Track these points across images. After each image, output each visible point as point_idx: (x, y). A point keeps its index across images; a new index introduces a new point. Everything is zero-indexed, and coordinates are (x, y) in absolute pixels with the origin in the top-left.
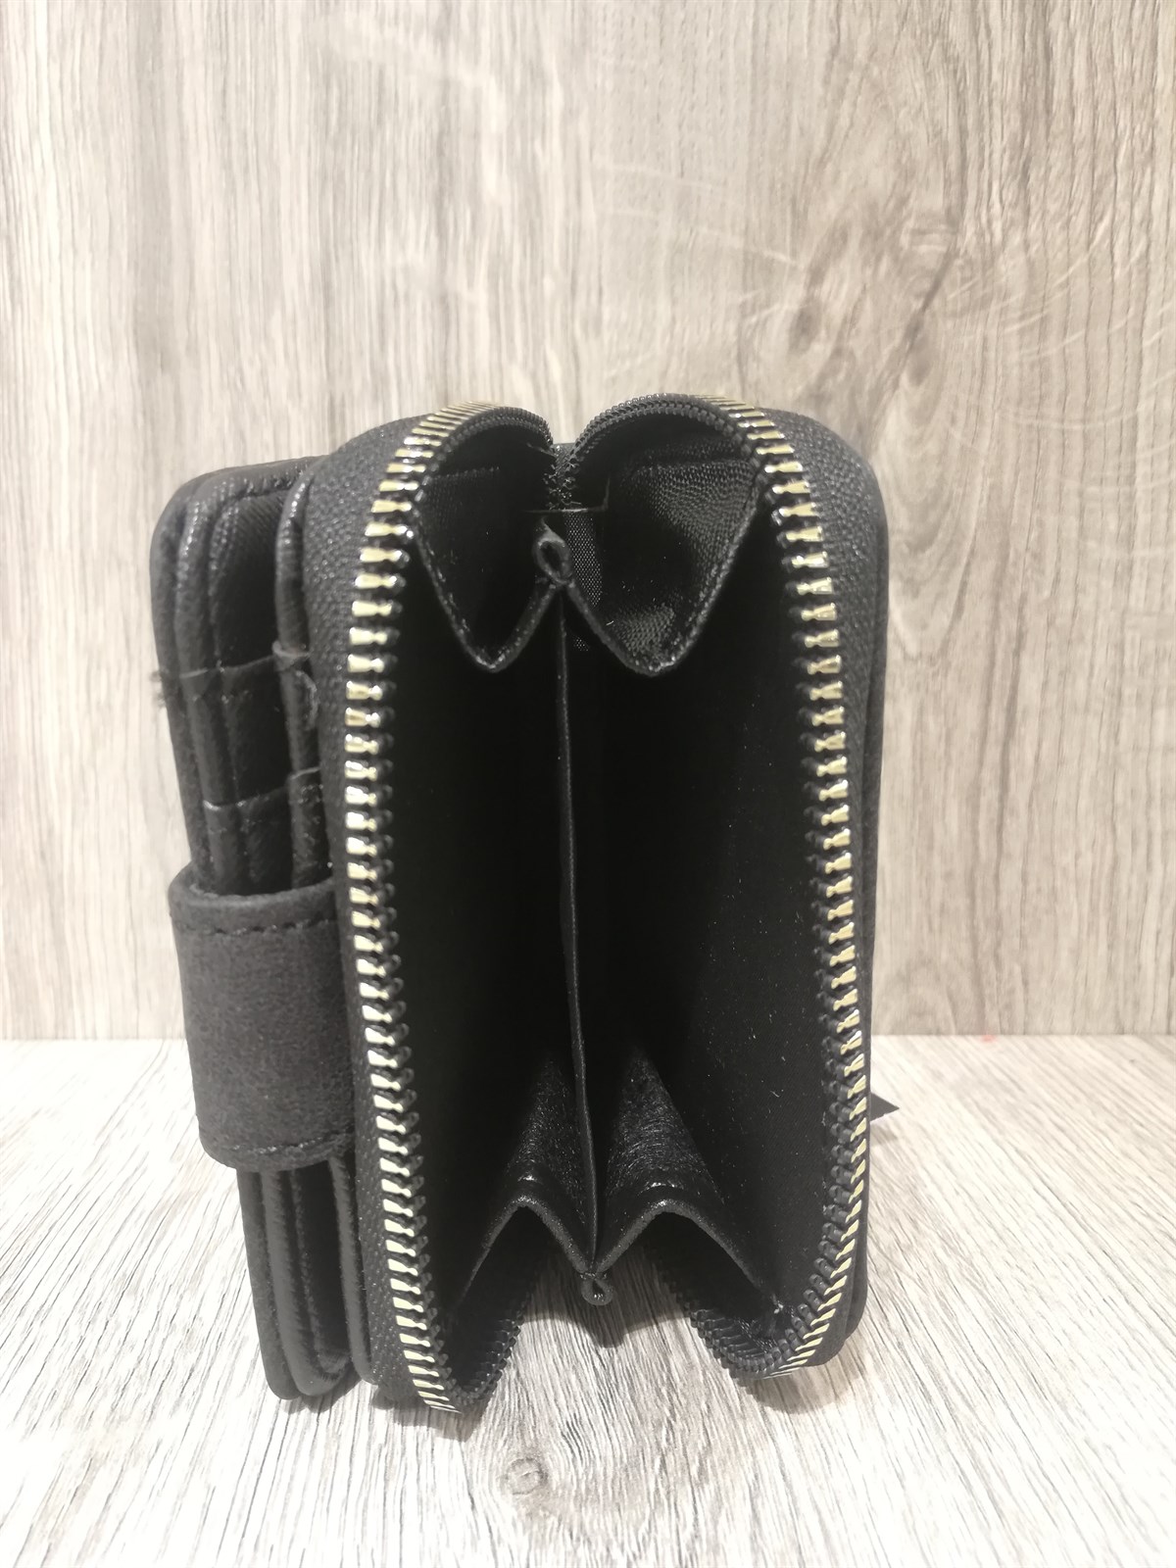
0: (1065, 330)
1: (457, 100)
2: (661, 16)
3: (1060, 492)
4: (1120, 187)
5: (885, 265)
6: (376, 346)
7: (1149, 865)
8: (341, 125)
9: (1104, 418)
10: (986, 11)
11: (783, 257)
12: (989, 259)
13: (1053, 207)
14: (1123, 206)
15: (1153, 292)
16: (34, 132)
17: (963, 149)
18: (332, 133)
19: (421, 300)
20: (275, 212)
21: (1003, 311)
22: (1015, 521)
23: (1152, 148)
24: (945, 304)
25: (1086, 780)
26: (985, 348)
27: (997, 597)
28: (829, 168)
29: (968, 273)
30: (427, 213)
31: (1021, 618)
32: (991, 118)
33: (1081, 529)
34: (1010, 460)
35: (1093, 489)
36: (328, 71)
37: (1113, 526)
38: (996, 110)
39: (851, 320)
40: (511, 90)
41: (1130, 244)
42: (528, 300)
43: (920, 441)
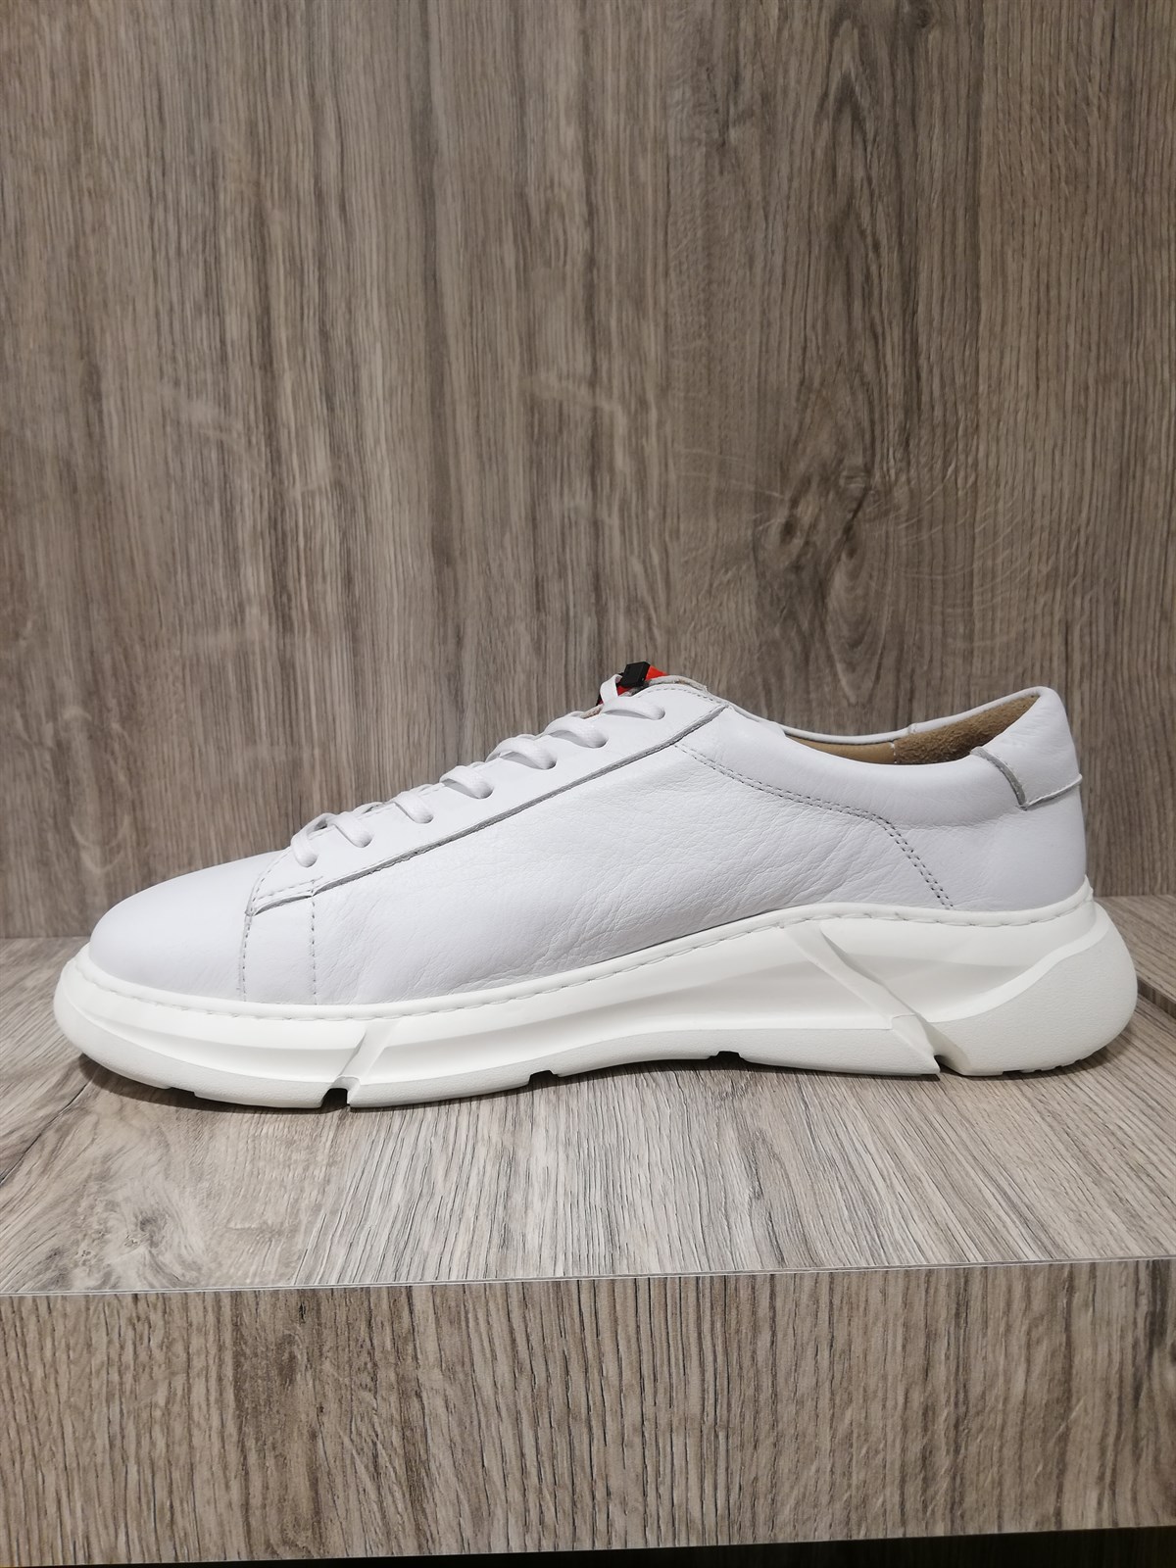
0: (931, 527)
1: (601, 418)
2: (709, 369)
3: (931, 613)
4: (960, 447)
5: (831, 495)
6: (560, 550)
9: (955, 572)
10: (884, 356)
11: (776, 494)
12: (888, 490)
13: (923, 460)
14: (962, 457)
15: (980, 503)
16: (377, 441)
17: (873, 431)
18: (535, 438)
19: (583, 524)
20: (506, 481)
23: (977, 426)
24: (865, 514)
26: (887, 537)
27: (898, 671)
28: (800, 446)
29: (877, 498)
30: (586, 479)
31: (912, 682)
33: (944, 633)
35: (950, 610)
36: (533, 405)
37: (961, 630)
38: (891, 409)
39: (813, 526)
40: (629, 412)
41: (966, 478)
42: (640, 521)
43: (853, 588)
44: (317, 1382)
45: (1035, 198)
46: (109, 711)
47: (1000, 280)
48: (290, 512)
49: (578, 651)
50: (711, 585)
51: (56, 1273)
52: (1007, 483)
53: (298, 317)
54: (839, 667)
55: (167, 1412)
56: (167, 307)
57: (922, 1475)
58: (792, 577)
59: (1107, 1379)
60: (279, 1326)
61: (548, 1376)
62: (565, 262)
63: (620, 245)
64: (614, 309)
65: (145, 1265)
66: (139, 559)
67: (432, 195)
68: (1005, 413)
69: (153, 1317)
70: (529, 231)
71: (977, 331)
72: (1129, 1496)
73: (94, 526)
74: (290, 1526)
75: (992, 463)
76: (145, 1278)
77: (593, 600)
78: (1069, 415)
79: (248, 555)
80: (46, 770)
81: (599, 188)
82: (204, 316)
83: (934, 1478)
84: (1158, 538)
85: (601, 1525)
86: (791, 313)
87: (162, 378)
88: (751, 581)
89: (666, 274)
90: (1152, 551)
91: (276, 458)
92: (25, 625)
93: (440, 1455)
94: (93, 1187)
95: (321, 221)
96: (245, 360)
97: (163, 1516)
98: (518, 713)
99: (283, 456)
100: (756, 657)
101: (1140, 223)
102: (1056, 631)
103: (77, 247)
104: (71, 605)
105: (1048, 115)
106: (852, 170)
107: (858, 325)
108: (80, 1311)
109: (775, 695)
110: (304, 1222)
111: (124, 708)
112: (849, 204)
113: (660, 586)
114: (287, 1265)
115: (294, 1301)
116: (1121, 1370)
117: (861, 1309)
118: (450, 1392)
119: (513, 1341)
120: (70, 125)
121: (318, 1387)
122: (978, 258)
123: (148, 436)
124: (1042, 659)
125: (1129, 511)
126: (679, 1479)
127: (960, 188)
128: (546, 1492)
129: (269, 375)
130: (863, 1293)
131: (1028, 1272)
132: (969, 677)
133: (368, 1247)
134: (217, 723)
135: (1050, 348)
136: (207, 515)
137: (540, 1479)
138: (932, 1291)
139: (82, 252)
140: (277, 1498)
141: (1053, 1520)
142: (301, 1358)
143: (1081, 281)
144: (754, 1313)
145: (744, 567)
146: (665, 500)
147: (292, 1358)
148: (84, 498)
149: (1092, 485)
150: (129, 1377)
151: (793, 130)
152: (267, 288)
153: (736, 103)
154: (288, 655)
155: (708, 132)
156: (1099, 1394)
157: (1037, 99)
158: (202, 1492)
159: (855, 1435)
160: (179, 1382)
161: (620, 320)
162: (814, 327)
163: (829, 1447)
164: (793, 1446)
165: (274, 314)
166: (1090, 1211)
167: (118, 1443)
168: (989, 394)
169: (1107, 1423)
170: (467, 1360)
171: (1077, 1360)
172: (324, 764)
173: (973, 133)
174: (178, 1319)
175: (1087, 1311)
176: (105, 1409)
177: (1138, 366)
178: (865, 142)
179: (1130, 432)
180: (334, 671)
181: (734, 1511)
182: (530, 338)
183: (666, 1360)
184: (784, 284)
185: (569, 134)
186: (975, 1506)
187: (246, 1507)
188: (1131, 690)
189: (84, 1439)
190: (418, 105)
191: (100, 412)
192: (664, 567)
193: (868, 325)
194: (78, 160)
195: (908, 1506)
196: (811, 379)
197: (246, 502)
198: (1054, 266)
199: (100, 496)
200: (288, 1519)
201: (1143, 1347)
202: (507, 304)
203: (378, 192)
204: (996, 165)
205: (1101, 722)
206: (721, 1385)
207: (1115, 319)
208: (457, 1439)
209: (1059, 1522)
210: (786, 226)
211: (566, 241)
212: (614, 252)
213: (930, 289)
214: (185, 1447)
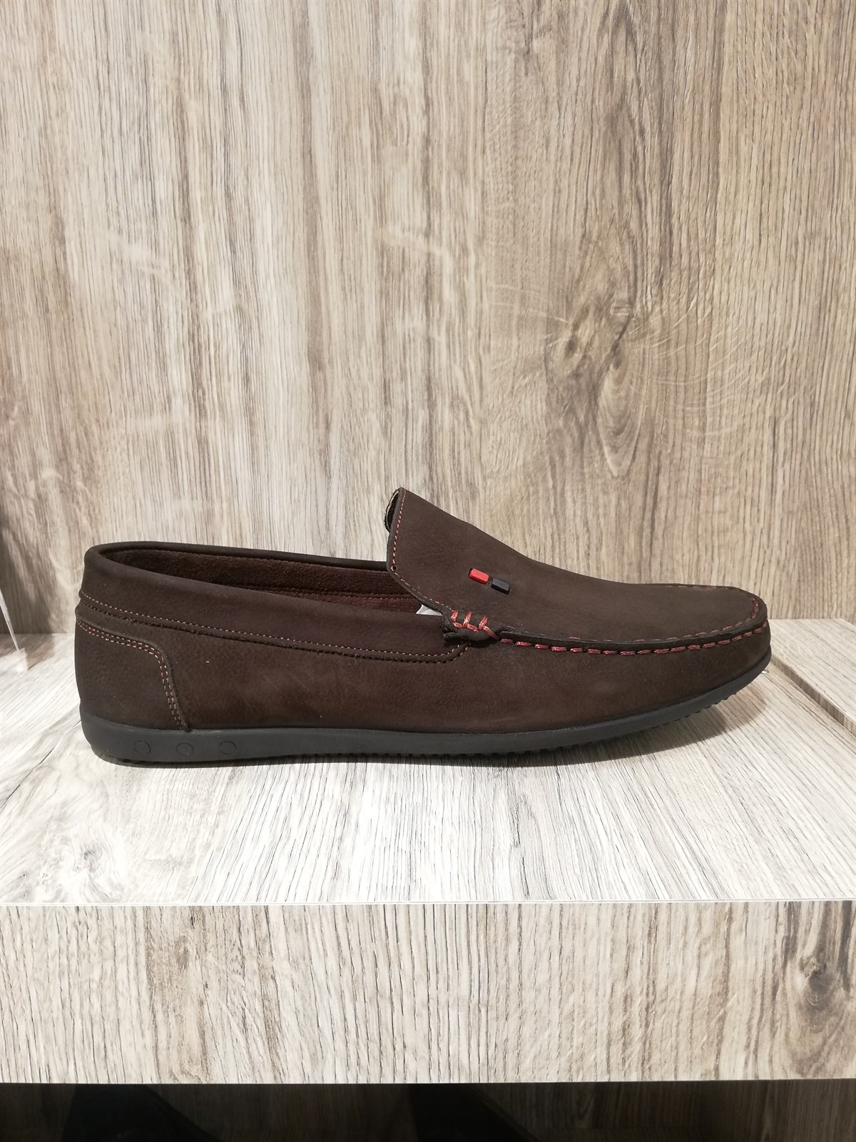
0: (677, 346)
1: (433, 261)
2: (514, 225)
3: (675, 410)
4: (700, 287)
5: (604, 320)
6: (402, 359)
7: (713, 559)
8: (388, 272)
9: (693, 380)
10: (646, 217)
11: (563, 320)
12: (646, 319)
13: (672, 296)
14: (702, 294)
15: (714, 328)
16: (267, 276)
17: (636, 273)
18: (385, 275)
19: (420, 341)
20: (362, 307)
22: (656, 422)
23: (714, 270)
24: (628, 336)
25: (686, 525)
27: (649, 452)
28: (581, 283)
29: (637, 324)
30: (422, 306)
31: (659, 461)
32: (647, 260)
33: (684, 425)
34: (655, 397)
35: (688, 409)
36: (383, 251)
37: (697, 423)
38: (649, 257)
39: (590, 344)
40: (455, 256)
41: (704, 309)
42: (462, 339)
43: (618, 391)
44: (204, 968)
45: (764, 96)
46: (74, 473)
47: (735, 159)
48: (204, 328)
49: (415, 434)
50: (513, 387)
51: (24, 890)
52: (734, 314)
53: (209, 183)
54: (606, 449)
55: (101, 985)
56: (113, 174)
57: (622, 1041)
58: (573, 382)
59: (753, 981)
60: (177, 930)
61: (363, 968)
62: (408, 142)
63: (449, 129)
64: (444, 178)
65: (85, 885)
66: (94, 363)
67: (309, 90)
68: (735, 260)
69: (89, 922)
70: (381, 118)
71: (716, 199)
72: (767, 1058)
73: (61, 337)
74: (186, 1062)
75: (724, 299)
76: (85, 895)
77: (426, 397)
78: (782, 263)
79: (173, 360)
80: (30, 514)
81: (434, 85)
82: (140, 180)
83: (630, 1044)
84: (845, 357)
85: (400, 1067)
86: (577, 183)
87: (109, 227)
88: (543, 384)
89: (484, 152)
90: (841, 366)
91: (193, 288)
92: (13, 410)
93: (288, 1019)
94: (54, 826)
95: (226, 110)
96: (170, 216)
97: (99, 1054)
98: (370, 479)
99: (199, 287)
100: (545, 441)
101: (842, 116)
102: (766, 425)
103: (45, 128)
104: (46, 396)
105: (776, 31)
106: (625, 74)
107: (627, 192)
108: (39, 917)
109: (558, 469)
110: (198, 856)
111: (86, 471)
112: (623, 99)
113: (476, 387)
114: (183, 888)
115: (187, 914)
116: (764, 975)
117: (582, 929)
118: (295, 977)
119: (339, 944)
120: (39, 34)
121: (204, 971)
122: (719, 142)
123: (100, 271)
124: (756, 446)
125: (825, 334)
126: (454, 1038)
127: (707, 88)
128: (361, 1044)
129: (188, 225)
130: (583, 918)
131: (700, 908)
132: (702, 457)
133: (241, 875)
134: (152, 483)
135: (770, 211)
136: (143, 330)
137: (357, 1036)
138: (631, 918)
139: (49, 131)
140: (177, 1044)
141: (713, 1073)
142: (192, 952)
143: (796, 161)
144: (507, 929)
145: (538, 374)
146: (480, 323)
147: (186, 951)
148: (54, 316)
149: (798, 316)
150: (74, 962)
151: (581, 41)
152: (186, 161)
153: (538, 20)
154: (203, 434)
155: (517, 42)
156: (748, 991)
157: (768, 18)
158: (126, 1038)
159: (576, 1013)
160: (109, 965)
161: (448, 187)
162: (594, 193)
163: (558, 1021)
164: (533, 1019)
165: (191, 179)
166: (750, 863)
167: (67, 1004)
168: (723, 245)
169: (753, 1009)
170: (307, 956)
171: (733, 967)
172: (230, 514)
173: (718, 45)
174: (107, 924)
175: (741, 934)
176: (58, 982)
177: (836, 226)
178: (635, 50)
179: (828, 277)
180: (237, 445)
181: (491, 1061)
182: (381, 201)
183: (445, 958)
184: (572, 160)
185: (412, 44)
186: (659, 1062)
187: (156, 1048)
188: (820, 470)
189: (44, 1001)
190: (298, 20)
191: (65, 253)
192: (479, 373)
193: (634, 192)
194: (45, 61)
195: (612, 1061)
196: (590, 232)
197: (171, 321)
198: (776, 148)
199: (66, 316)
200: (185, 1057)
201: (780, 961)
202: (365, 173)
203: (268, 88)
204: (734, 70)
205: (797, 492)
206: (483, 977)
207: (821, 190)
208: (301, 1008)
209: (717, 1073)
210: (574, 116)
211: (408, 126)
212: (444, 135)
213: (682, 166)
214: (113, 1008)
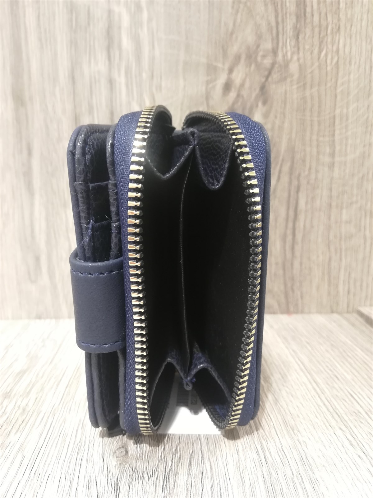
21: (292, 81)
25: (320, 233)
32: (286, 18)
